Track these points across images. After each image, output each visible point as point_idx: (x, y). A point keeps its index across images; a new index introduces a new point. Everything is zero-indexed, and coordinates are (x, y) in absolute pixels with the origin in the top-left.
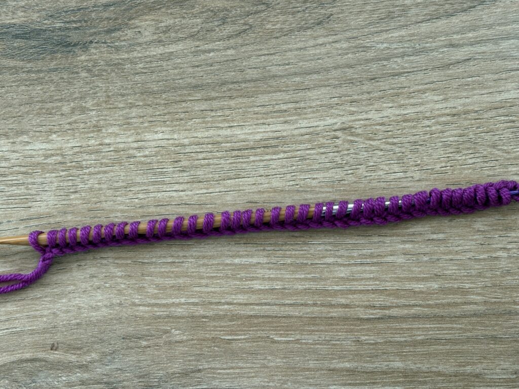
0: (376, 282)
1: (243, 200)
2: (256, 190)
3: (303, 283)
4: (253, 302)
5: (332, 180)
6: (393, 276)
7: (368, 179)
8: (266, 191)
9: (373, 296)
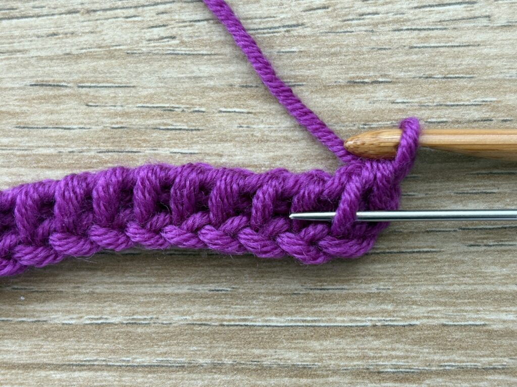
0: (383, 307)
1: (23, 79)
2: (60, 53)
3: (186, 307)
4: (45, 361)
5: (269, 25)
6: (431, 288)
7: (366, 21)
8: (86, 55)
9: (376, 343)
